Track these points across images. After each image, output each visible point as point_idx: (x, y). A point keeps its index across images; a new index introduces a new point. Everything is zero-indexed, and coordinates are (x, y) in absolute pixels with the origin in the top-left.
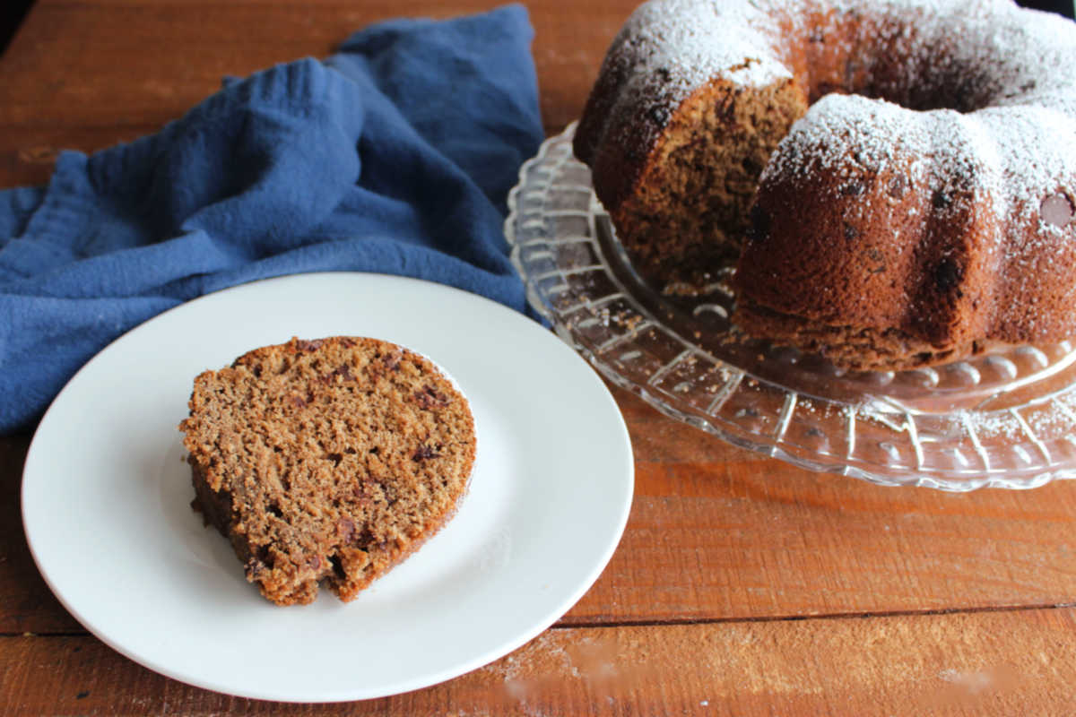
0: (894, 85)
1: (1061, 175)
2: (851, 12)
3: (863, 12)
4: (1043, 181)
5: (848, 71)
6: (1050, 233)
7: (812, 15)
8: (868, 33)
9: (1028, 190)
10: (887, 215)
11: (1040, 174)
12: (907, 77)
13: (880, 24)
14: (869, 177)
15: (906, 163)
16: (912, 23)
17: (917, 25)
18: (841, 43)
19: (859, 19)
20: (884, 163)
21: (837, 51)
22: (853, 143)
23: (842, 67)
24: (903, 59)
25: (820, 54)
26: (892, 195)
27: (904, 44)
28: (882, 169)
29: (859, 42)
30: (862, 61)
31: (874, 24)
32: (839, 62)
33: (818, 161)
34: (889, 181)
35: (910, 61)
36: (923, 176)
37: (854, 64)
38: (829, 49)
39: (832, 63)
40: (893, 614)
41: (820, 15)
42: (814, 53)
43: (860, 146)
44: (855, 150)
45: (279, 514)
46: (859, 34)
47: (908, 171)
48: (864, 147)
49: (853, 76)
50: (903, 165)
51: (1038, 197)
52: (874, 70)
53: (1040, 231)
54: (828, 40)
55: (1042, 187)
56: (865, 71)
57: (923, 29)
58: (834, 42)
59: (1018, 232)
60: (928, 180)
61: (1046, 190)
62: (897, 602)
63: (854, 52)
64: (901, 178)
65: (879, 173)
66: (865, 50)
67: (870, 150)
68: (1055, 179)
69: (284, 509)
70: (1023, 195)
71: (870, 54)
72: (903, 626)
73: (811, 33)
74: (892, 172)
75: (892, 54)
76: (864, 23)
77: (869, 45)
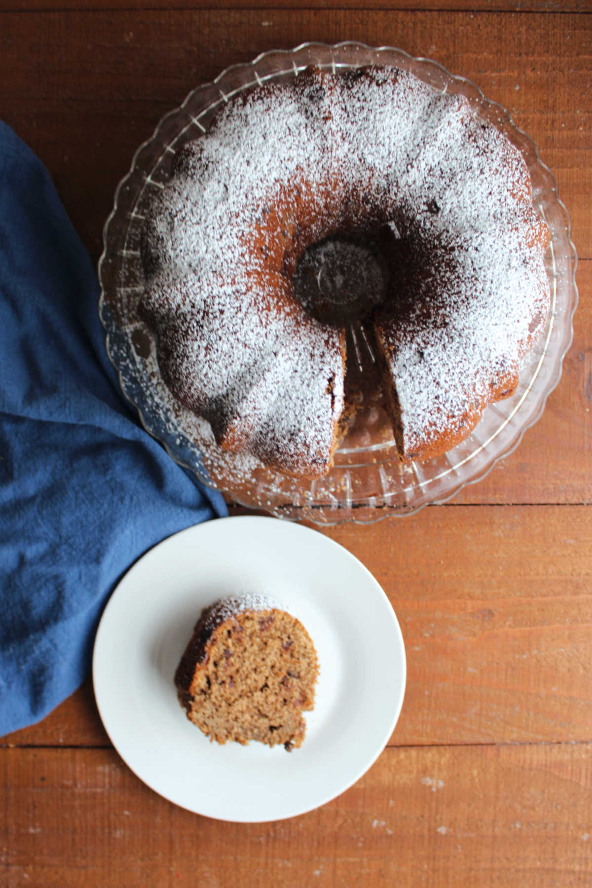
22: (447, 412)
33: (436, 432)
40: (411, 746)
43: (451, 410)
44: (450, 414)
45: (276, 728)
48: (453, 409)
62: (416, 740)
67: (457, 408)
69: (276, 725)
72: (413, 752)
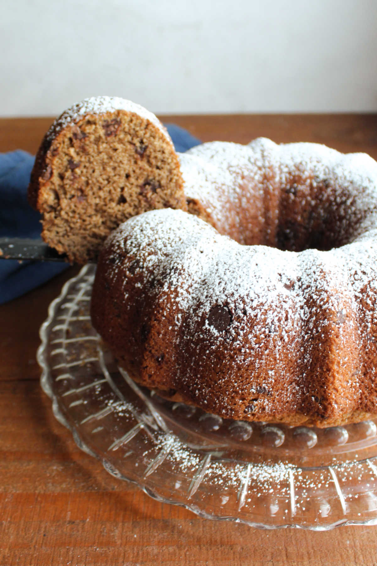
0: (332, 234)
1: (233, 294)
2: (325, 181)
3: (332, 182)
4: (218, 293)
5: (310, 218)
6: (209, 330)
7: (294, 176)
8: (328, 196)
9: (207, 297)
10: (123, 281)
11: (218, 289)
12: (340, 232)
13: (339, 192)
14: (124, 255)
15: (146, 254)
16: (355, 196)
17: (356, 198)
18: (309, 198)
19: (327, 186)
20: (134, 250)
21: (304, 203)
23: (305, 215)
24: (341, 218)
25: (291, 201)
26: (129, 270)
27: (344, 210)
28: (132, 253)
29: (321, 200)
30: (319, 214)
31: (334, 191)
32: (304, 210)
34: (131, 261)
35: (344, 221)
36: (153, 266)
37: (314, 214)
38: (298, 200)
39: (298, 209)
41: (300, 177)
42: (287, 199)
44: (128, 238)
46: (323, 196)
47: (144, 260)
49: (312, 222)
50: (144, 255)
51: (210, 303)
52: (325, 222)
53: (204, 328)
54: (299, 194)
55: (216, 298)
56: (321, 221)
57: (359, 201)
58: (304, 196)
59: (193, 323)
60: (154, 269)
61: (217, 301)
63: (316, 206)
64: (138, 262)
65: (129, 255)
66: (323, 208)
67: (134, 240)
68: (226, 296)
70: (203, 299)
71: (325, 210)
73: (288, 187)
74: (136, 256)
75: (336, 214)
76: (329, 191)
77: (327, 205)
